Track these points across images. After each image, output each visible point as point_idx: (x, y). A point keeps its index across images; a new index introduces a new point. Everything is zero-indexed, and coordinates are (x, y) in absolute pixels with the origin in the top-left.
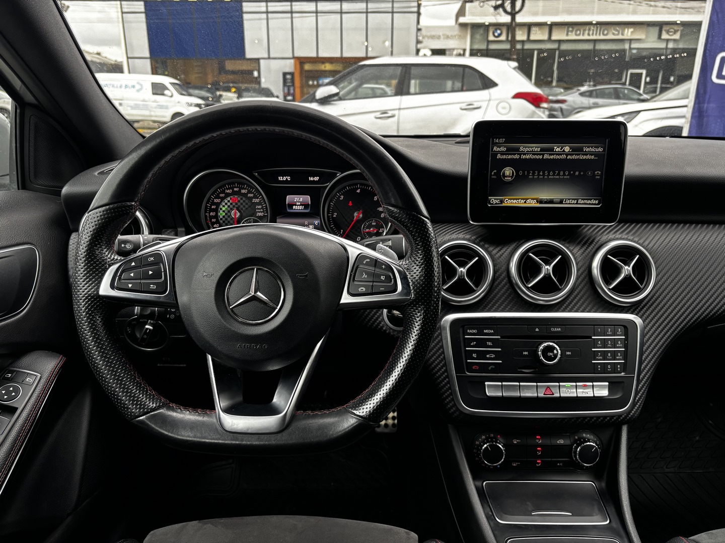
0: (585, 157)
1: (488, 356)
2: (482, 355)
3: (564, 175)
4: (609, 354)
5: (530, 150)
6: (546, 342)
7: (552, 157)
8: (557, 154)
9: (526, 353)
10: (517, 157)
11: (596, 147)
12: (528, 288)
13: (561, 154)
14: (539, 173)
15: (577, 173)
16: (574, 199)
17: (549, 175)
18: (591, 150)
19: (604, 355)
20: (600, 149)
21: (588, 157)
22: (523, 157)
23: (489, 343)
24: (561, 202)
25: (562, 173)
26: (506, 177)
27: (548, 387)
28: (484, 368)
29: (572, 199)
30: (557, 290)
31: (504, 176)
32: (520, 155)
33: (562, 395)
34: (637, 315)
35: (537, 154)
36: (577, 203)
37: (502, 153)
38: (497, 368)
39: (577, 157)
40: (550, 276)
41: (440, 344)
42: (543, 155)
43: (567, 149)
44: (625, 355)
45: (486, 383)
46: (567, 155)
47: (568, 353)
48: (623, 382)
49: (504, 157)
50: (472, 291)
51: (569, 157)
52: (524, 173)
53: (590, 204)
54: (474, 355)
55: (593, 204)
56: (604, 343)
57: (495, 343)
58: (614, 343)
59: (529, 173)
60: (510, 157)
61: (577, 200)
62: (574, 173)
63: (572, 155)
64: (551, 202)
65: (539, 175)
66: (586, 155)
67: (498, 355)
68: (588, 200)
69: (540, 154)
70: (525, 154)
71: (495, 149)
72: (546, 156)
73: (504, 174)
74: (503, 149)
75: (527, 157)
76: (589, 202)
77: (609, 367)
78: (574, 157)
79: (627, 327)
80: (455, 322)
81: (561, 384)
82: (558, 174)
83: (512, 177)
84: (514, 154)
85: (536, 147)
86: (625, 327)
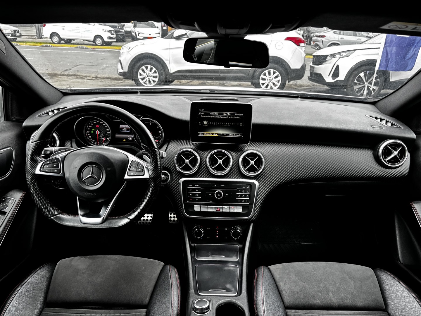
0: (236, 118)
1: (196, 195)
2: (194, 195)
3: (228, 124)
4: (243, 196)
5: (214, 114)
6: (218, 190)
7: (223, 117)
8: (225, 116)
9: (210, 194)
10: (209, 117)
11: (240, 114)
12: (213, 169)
13: (226, 116)
14: (218, 123)
15: (233, 124)
16: (232, 134)
17: (222, 124)
18: (238, 115)
19: (241, 196)
20: (242, 115)
21: (237, 118)
23: (197, 190)
24: (227, 135)
25: (227, 124)
26: (205, 124)
27: (218, 208)
28: (194, 200)
29: (231, 134)
30: (224, 169)
31: (204, 124)
32: (210, 116)
33: (223, 211)
34: (256, 180)
35: (217, 116)
36: (233, 136)
37: (203, 115)
38: (199, 200)
39: (233, 117)
40: (221, 164)
41: (179, 190)
42: (219, 116)
43: (229, 114)
44: (250, 196)
45: (195, 206)
46: (229, 116)
47: (227, 195)
48: (249, 207)
49: (204, 117)
50: (191, 169)
51: (229, 117)
52: (212, 123)
53: (238, 136)
54: (191, 195)
55: (239, 136)
56: (242, 191)
57: (199, 190)
58: (246, 191)
59: (214, 123)
60: (206, 117)
61: (233, 134)
62: (232, 124)
63: (231, 116)
64: (223, 135)
65: (218, 124)
66: (236, 117)
67: (200, 195)
68: (237, 134)
69: (218, 116)
70: (212, 116)
71: (200, 113)
72: (220, 117)
73: (204, 123)
74: (203, 113)
75: (213, 117)
76: (238, 135)
77: (243, 200)
79: (252, 185)
80: (184, 182)
81: (223, 207)
82: (226, 124)
83: (207, 125)
84: (208, 116)
85: (216, 113)
86: (251, 185)
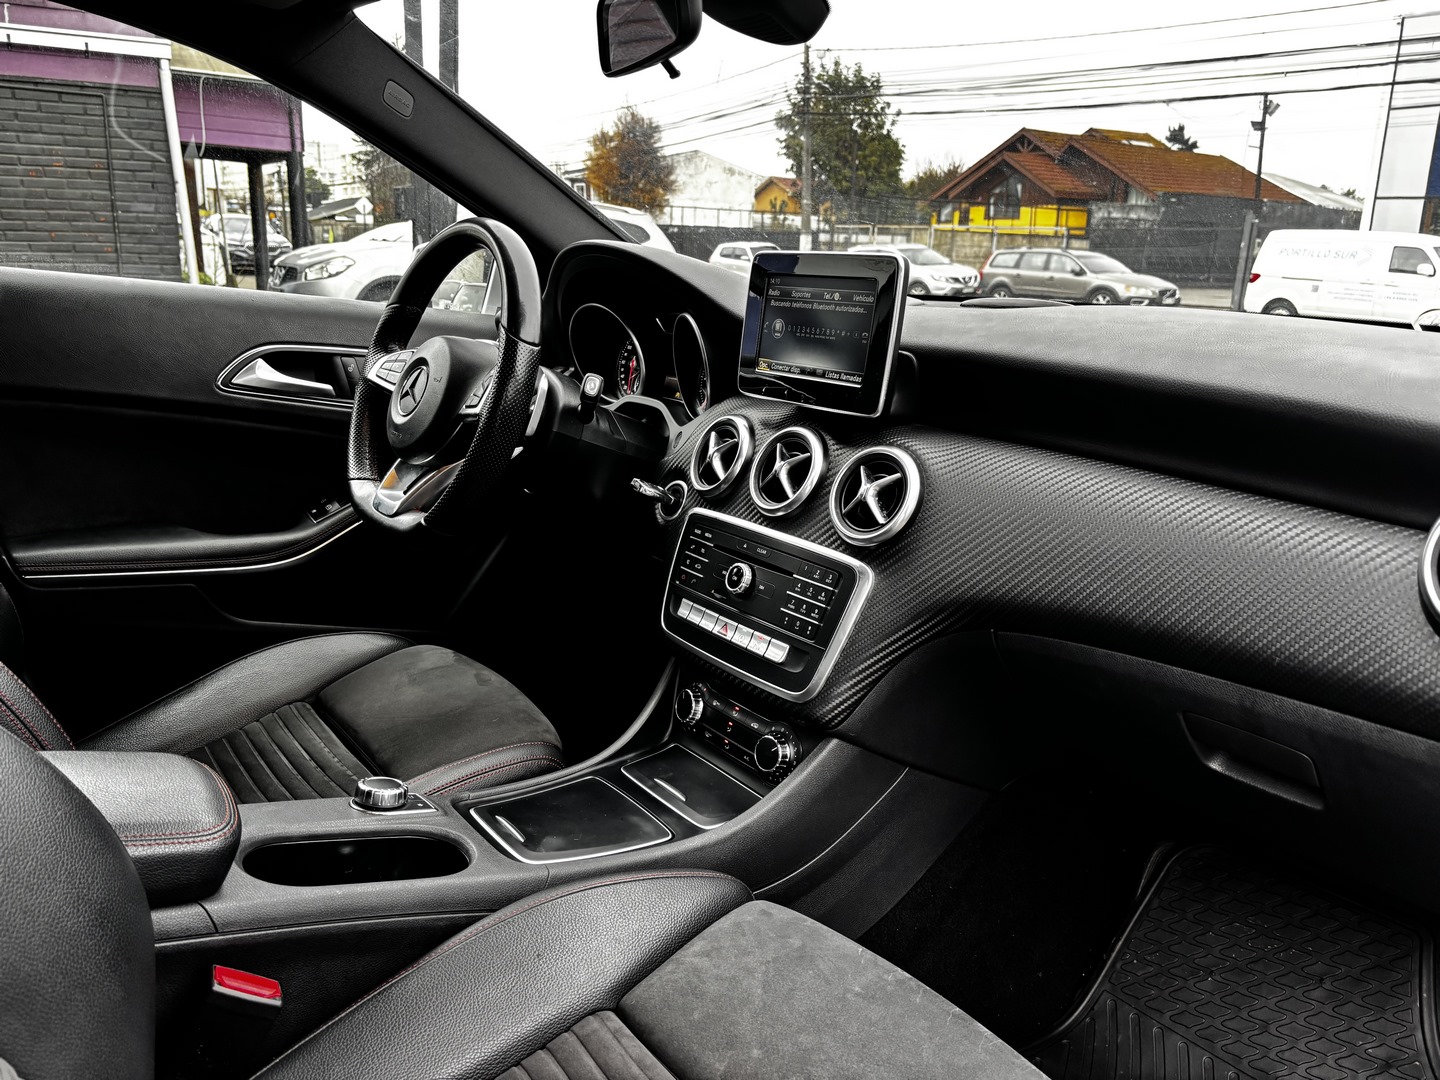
0: (852, 310)
1: (696, 566)
2: (693, 563)
3: (830, 334)
4: (805, 607)
5: (801, 296)
6: (740, 562)
7: (821, 307)
8: (825, 304)
10: (788, 304)
11: (865, 296)
12: (759, 489)
13: (829, 304)
14: (806, 329)
15: (842, 334)
16: (836, 373)
17: (815, 333)
18: (861, 301)
19: (798, 605)
20: (870, 300)
21: (856, 310)
22: (794, 305)
23: (703, 550)
24: (824, 374)
25: (828, 332)
26: (777, 332)
27: (725, 624)
28: (688, 579)
31: (774, 331)
32: (792, 302)
33: (734, 640)
34: (868, 564)
35: (807, 303)
36: (839, 380)
37: (776, 299)
38: (697, 584)
42: (812, 303)
43: (837, 296)
44: (823, 614)
45: (684, 600)
46: (835, 305)
47: (762, 587)
48: (810, 654)
49: (777, 304)
51: (837, 309)
52: (792, 328)
53: (852, 382)
54: (688, 562)
55: (855, 382)
56: (805, 589)
57: (707, 552)
58: (817, 592)
59: (797, 328)
60: (782, 304)
61: (840, 374)
62: (840, 332)
63: (840, 305)
64: (813, 373)
65: (806, 332)
66: (854, 307)
67: (703, 568)
68: (850, 375)
69: (809, 303)
70: (795, 302)
71: (770, 292)
72: (815, 306)
73: (775, 326)
74: (777, 293)
75: (798, 305)
76: (852, 379)
77: (798, 623)
78: (844, 309)
79: (842, 578)
80: (692, 518)
81: (739, 625)
82: (825, 333)
84: (786, 301)
85: (807, 293)
86: (840, 575)
